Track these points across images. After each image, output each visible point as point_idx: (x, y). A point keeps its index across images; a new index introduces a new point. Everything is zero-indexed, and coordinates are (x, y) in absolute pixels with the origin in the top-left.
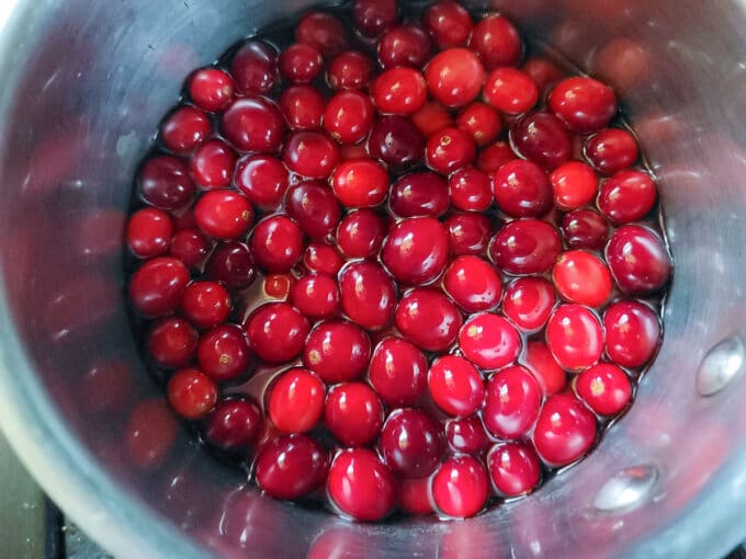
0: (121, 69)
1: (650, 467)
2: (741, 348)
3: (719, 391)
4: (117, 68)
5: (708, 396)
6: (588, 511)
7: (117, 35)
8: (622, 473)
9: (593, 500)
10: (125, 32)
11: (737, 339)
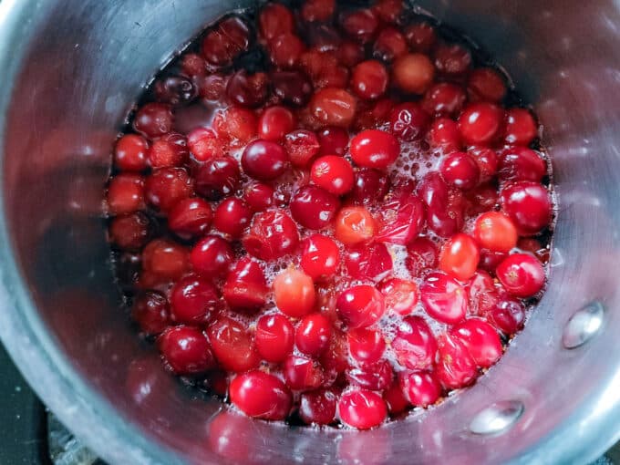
0: (112, 42)
1: (517, 402)
2: (601, 312)
3: (580, 346)
4: (108, 41)
5: (571, 349)
6: (464, 432)
7: (110, 13)
8: (494, 405)
9: (469, 424)
10: (117, 11)
11: (599, 305)
